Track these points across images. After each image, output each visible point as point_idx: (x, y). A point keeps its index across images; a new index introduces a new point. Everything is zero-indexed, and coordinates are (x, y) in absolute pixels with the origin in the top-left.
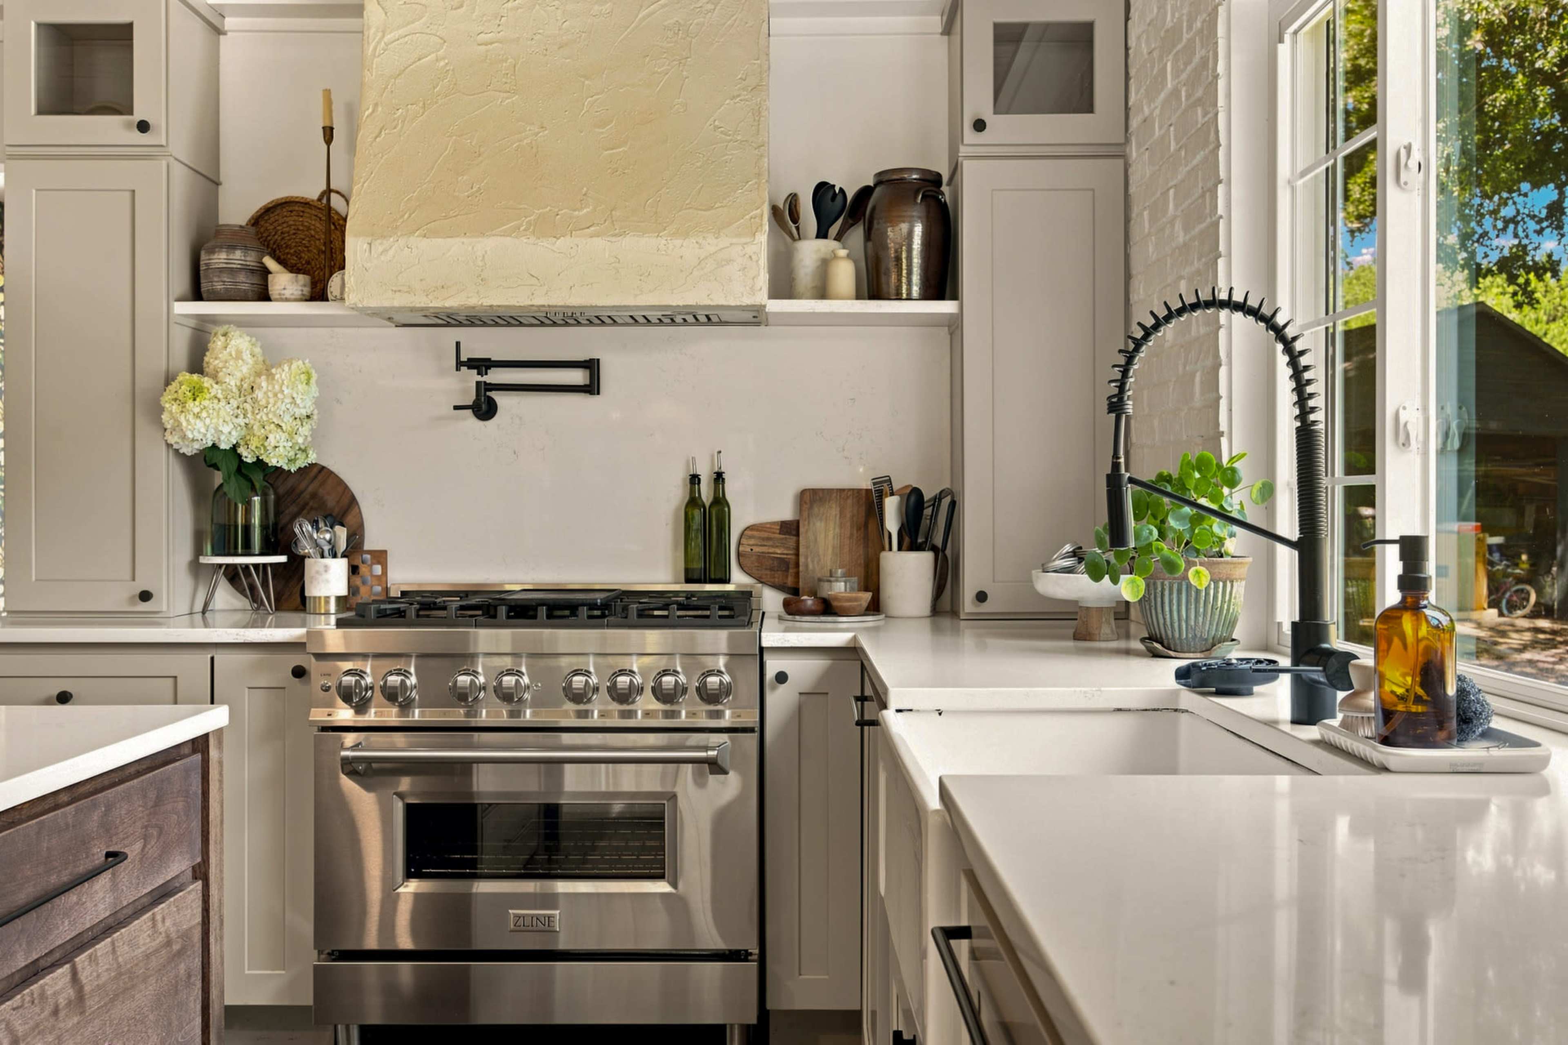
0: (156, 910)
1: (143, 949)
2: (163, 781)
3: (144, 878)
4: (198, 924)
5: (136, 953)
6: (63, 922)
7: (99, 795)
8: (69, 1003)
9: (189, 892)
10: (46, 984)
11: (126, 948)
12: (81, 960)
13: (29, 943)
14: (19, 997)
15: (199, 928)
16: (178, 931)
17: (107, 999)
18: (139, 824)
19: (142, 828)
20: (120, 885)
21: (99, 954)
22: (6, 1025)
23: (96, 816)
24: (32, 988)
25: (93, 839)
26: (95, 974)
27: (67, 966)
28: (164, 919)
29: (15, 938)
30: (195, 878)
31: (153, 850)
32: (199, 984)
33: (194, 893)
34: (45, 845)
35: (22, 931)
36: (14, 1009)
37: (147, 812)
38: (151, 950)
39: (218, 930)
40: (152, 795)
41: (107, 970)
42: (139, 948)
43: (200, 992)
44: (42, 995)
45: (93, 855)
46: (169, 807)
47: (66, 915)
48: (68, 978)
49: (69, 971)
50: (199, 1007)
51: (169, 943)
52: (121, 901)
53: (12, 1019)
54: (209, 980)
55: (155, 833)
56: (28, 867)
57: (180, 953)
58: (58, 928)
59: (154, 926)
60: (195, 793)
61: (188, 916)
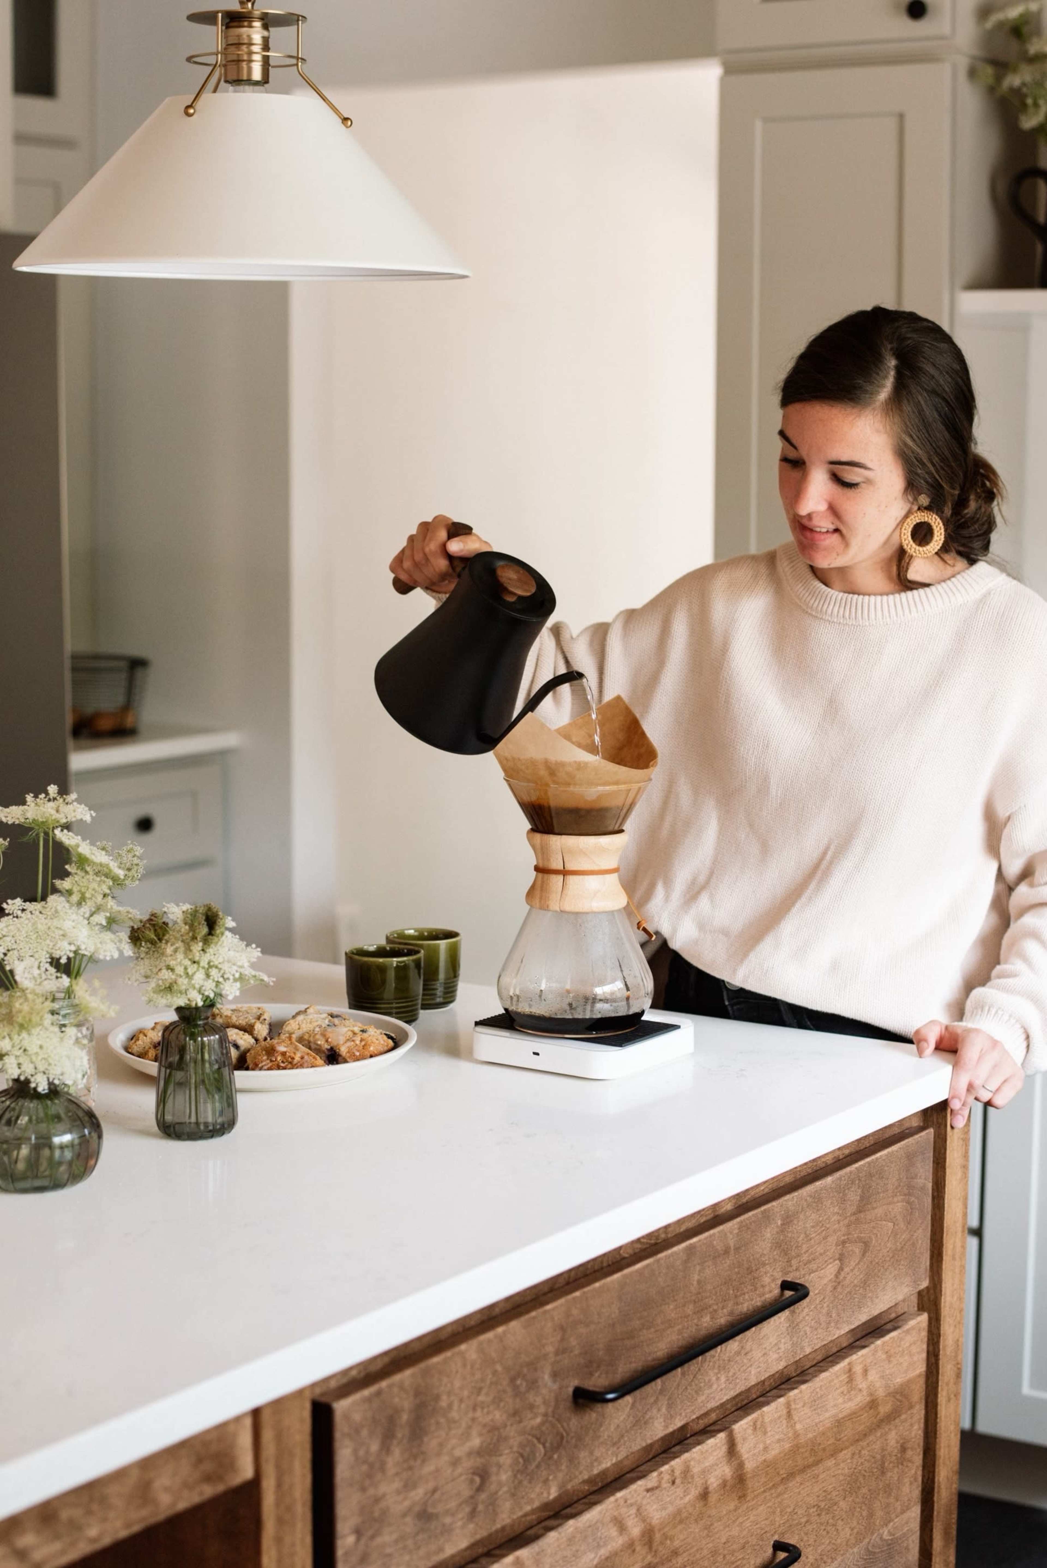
0: (854, 1357)
1: (833, 1411)
2: (871, 1175)
3: (838, 1315)
4: (919, 1376)
5: (822, 1418)
6: (718, 1379)
7: (774, 1203)
8: (724, 1484)
9: (908, 1331)
10: (693, 1459)
11: (806, 1410)
12: (742, 1427)
13: (670, 1406)
14: (655, 1474)
15: (922, 1381)
16: (887, 1386)
17: (778, 1479)
18: (832, 1239)
19: (837, 1245)
20: (801, 1326)
21: (767, 1420)
22: (638, 1510)
23: (769, 1233)
24: (673, 1463)
25: (764, 1264)
26: (761, 1446)
27: (722, 1435)
28: (865, 1371)
29: (652, 1400)
30: (921, 1308)
31: (853, 1274)
32: (918, 1460)
33: (914, 1333)
34: (696, 1277)
35: (661, 1392)
36: (648, 1490)
37: (846, 1221)
38: (845, 1414)
39: (951, 1384)
40: (854, 1196)
41: (779, 1441)
42: (827, 1410)
43: (920, 1473)
44: (686, 1471)
45: (763, 1286)
46: (879, 1211)
47: (723, 1368)
48: (724, 1449)
49: (724, 1441)
50: (916, 1492)
51: (873, 1404)
52: (802, 1348)
53: (644, 1502)
54: (935, 1455)
55: (857, 1250)
56: (671, 1307)
57: (890, 1417)
58: (711, 1386)
59: (851, 1379)
60: (923, 1188)
61: (905, 1365)
